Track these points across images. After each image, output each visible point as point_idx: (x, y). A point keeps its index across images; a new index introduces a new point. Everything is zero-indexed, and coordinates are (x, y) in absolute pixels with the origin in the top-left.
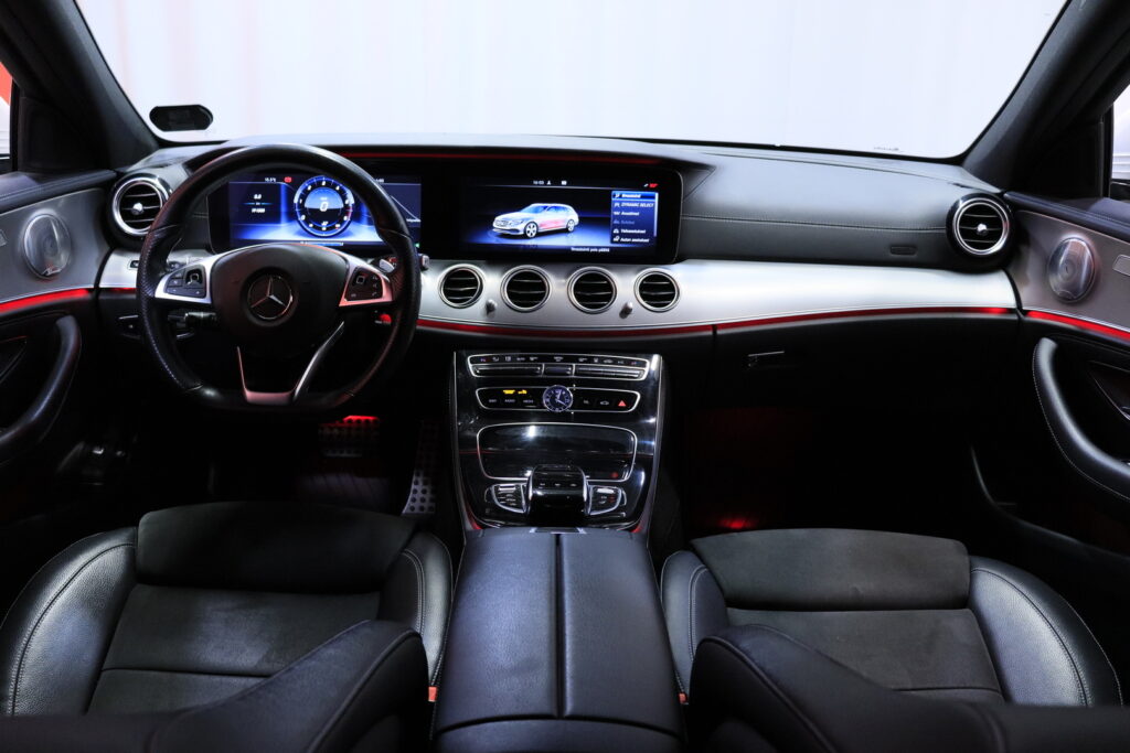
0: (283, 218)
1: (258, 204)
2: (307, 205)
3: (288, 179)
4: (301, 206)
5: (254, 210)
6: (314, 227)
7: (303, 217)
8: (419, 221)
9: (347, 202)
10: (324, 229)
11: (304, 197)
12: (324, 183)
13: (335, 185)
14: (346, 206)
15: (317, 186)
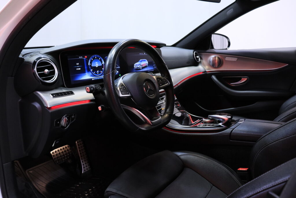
0: (86, 71)
1: (78, 66)
2: (92, 65)
3: (86, 57)
4: (91, 66)
5: (77, 69)
6: (95, 73)
7: (92, 70)
8: (119, 67)
9: (102, 63)
10: (98, 73)
11: (91, 63)
12: (96, 58)
13: (99, 58)
14: (102, 64)
15: (94, 58)
